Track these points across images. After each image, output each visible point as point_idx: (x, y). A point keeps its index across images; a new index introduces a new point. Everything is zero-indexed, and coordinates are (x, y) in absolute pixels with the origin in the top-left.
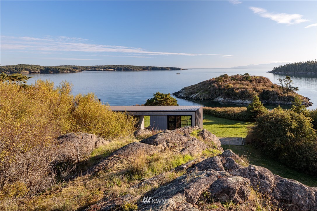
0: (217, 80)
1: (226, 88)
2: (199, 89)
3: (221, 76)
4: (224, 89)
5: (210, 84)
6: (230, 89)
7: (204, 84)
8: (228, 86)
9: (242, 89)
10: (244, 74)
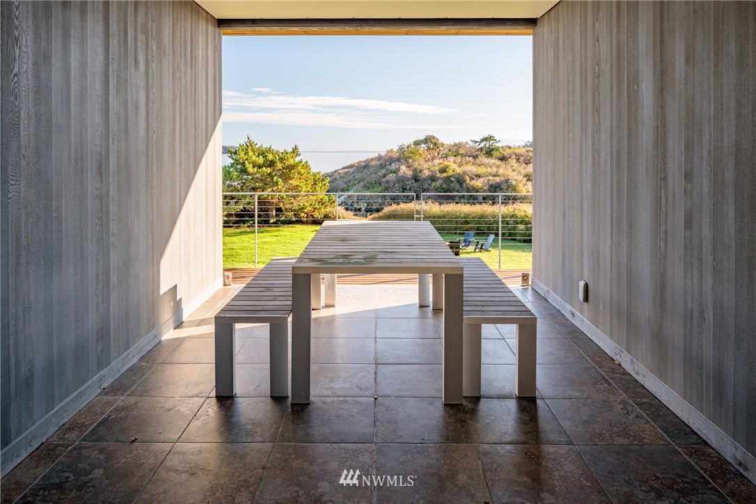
0: (404, 156)
1: (438, 175)
2: (349, 181)
3: (417, 143)
4: (433, 179)
5: (382, 166)
6: (451, 176)
7: (365, 167)
8: (443, 170)
9: (491, 178)
10: (483, 140)
